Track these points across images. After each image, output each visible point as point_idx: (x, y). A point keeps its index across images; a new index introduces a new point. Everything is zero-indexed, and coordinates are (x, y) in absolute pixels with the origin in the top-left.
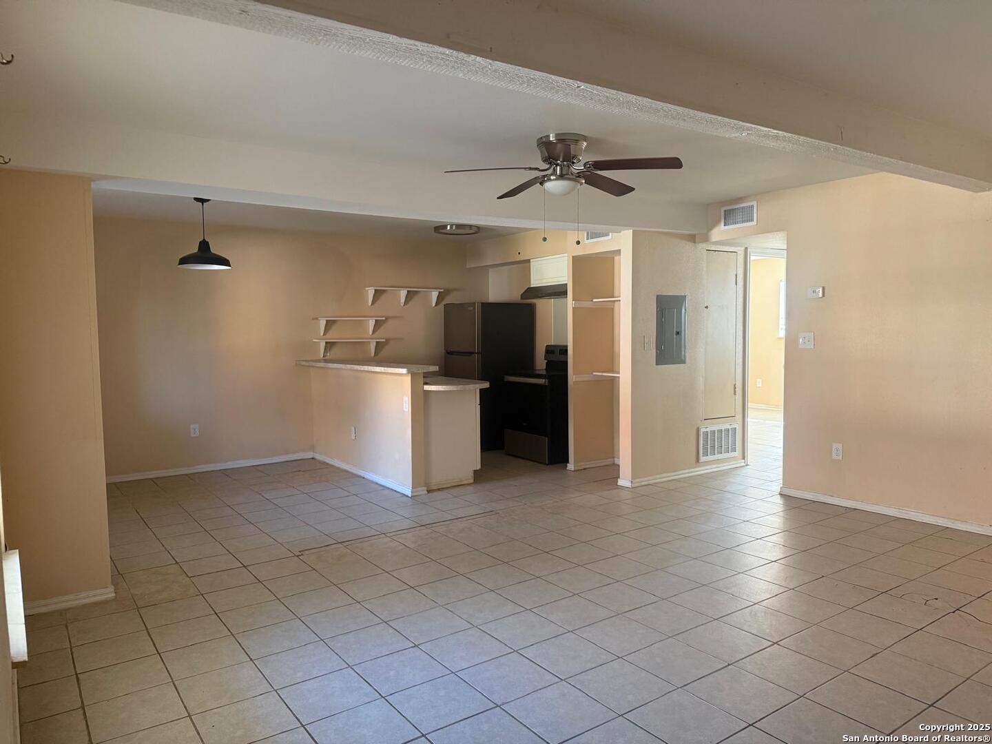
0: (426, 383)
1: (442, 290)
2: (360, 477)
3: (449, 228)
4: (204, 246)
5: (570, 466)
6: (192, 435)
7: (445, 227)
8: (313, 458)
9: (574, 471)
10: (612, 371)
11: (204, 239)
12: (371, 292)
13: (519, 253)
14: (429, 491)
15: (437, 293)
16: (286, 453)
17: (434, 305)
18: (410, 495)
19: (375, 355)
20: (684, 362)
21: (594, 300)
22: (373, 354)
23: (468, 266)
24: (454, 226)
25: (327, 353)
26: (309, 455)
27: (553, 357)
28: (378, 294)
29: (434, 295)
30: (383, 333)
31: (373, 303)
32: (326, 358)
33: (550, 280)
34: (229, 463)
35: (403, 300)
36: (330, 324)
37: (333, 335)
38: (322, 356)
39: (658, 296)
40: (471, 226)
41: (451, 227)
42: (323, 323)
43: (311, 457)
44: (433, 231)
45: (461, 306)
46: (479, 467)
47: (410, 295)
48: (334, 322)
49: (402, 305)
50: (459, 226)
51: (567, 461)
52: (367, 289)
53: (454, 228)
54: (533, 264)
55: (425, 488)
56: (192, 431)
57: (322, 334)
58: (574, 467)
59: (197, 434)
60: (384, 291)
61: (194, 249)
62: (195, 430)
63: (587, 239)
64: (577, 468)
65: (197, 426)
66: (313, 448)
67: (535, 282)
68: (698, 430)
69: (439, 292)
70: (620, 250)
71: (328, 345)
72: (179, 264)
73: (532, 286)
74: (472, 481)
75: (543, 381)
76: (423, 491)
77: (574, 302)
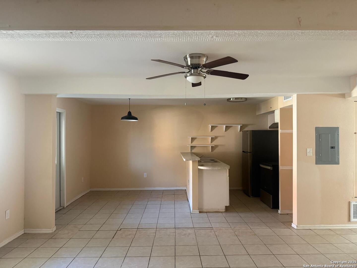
1: (242, 125)
4: (130, 113)
5: (279, 212)
6: (144, 177)
7: (230, 99)
11: (130, 111)
12: (210, 127)
13: (271, 108)
14: (200, 212)
18: (191, 212)
19: (211, 152)
20: (338, 163)
22: (211, 151)
23: (257, 114)
24: (234, 98)
25: (192, 150)
28: (213, 127)
29: (239, 127)
30: (215, 143)
31: (211, 131)
34: (156, 188)
35: (224, 130)
36: (193, 139)
37: (194, 144)
38: (190, 151)
39: (316, 128)
40: (241, 98)
41: (233, 99)
42: (190, 139)
44: (227, 101)
45: (246, 132)
47: (227, 128)
48: (195, 138)
50: (236, 98)
51: (278, 208)
52: (209, 125)
53: (234, 99)
54: (275, 112)
55: (199, 211)
56: (144, 176)
57: (190, 143)
59: (146, 177)
60: (217, 126)
62: (145, 175)
63: (285, 99)
64: (282, 213)
66: (186, 186)
68: (349, 203)
69: (241, 126)
70: (292, 105)
71: (192, 147)
72: (121, 120)
73: (275, 122)
74: (224, 211)
75: (269, 168)
76: (197, 211)
77: (281, 130)
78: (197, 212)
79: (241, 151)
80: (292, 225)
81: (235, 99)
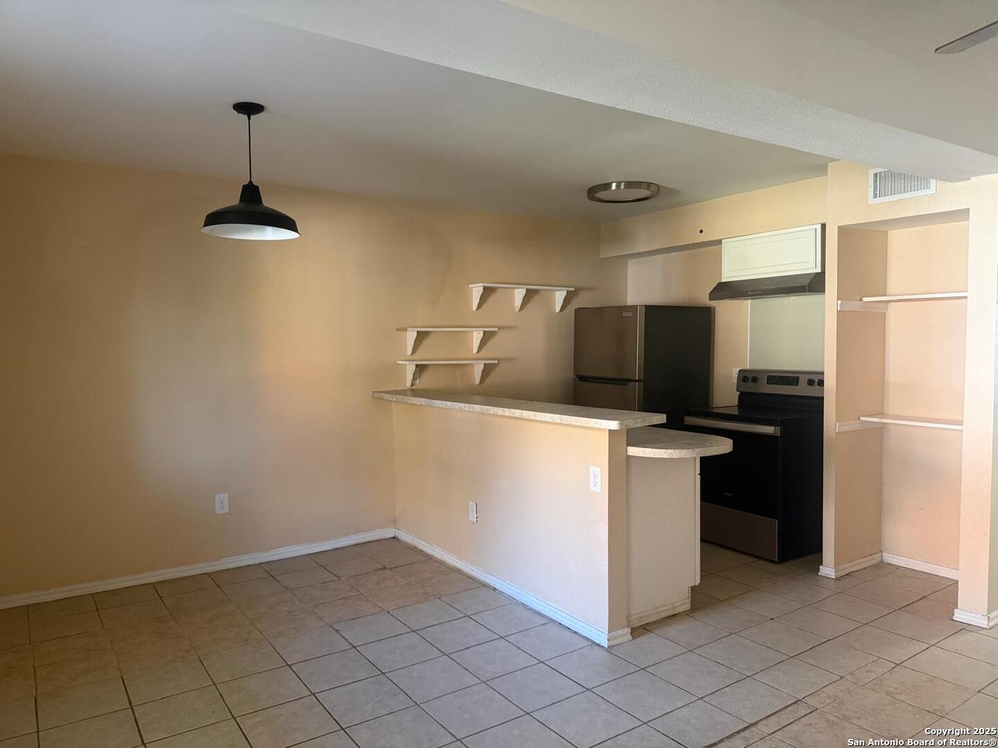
0: (629, 444)
1: (568, 289)
2: (485, 585)
3: (614, 186)
4: (251, 193)
5: (828, 571)
6: (219, 511)
7: (607, 186)
8: (394, 538)
9: (838, 579)
10: (881, 414)
11: (251, 182)
12: (477, 291)
13: (701, 231)
14: (632, 634)
15: (565, 293)
16: (358, 531)
17: (558, 309)
18: (605, 644)
19: (480, 383)
21: (865, 299)
22: (477, 381)
23: (602, 256)
24: (623, 184)
25: (416, 381)
26: (389, 533)
27: (750, 388)
28: (488, 291)
29: (560, 296)
31: (479, 306)
32: (414, 387)
33: (764, 270)
34: (273, 552)
35: (518, 303)
36: (421, 336)
37: (425, 355)
38: (409, 384)
41: (618, 186)
42: (411, 336)
43: (392, 535)
44: (585, 195)
45: (600, 311)
46: (698, 581)
47: (530, 295)
48: (427, 333)
49: (517, 310)
52: (470, 286)
53: (622, 187)
54: (727, 246)
55: (629, 630)
56: (218, 506)
57: (409, 352)
58: (836, 572)
59: (226, 511)
60: (496, 289)
61: (232, 199)
62: (222, 503)
63: (875, 196)
64: (839, 574)
65: (225, 496)
66: (394, 522)
67: (730, 274)
69: (569, 292)
70: (968, 210)
71: (418, 369)
72: (205, 226)
73: (723, 280)
74: (688, 606)
75: (769, 430)
76: (625, 635)
77: (839, 302)
78: (626, 637)
79: (570, 375)
80: (955, 615)
81: (625, 186)
